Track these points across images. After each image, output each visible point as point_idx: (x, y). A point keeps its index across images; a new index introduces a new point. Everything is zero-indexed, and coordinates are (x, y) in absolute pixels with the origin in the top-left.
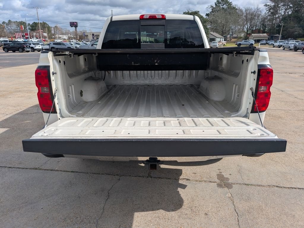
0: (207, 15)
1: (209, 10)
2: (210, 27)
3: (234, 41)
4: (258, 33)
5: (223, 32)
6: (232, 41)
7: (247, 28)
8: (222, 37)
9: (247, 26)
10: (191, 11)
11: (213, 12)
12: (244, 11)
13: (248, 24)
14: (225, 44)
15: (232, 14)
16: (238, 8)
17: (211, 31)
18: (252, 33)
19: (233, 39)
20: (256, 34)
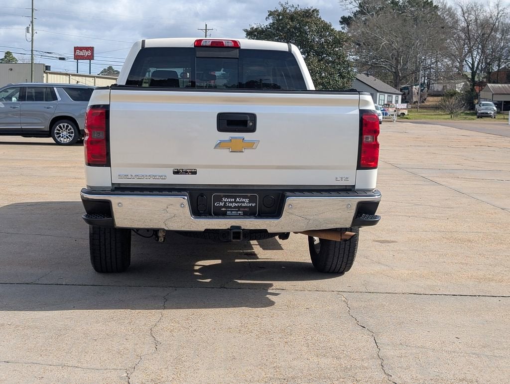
0: (345, 21)
1: (351, 6)
2: (357, 60)
3: (434, 103)
4: (506, 83)
5: (396, 74)
6: (426, 103)
7: (473, 64)
8: (393, 90)
9: (470, 60)
10: (293, 10)
11: (364, 14)
12: (459, 13)
13: (475, 53)
14: (406, 112)
15: (423, 23)
16: (440, 6)
17: (360, 72)
18: (490, 83)
19: (430, 99)
20: (500, 85)
